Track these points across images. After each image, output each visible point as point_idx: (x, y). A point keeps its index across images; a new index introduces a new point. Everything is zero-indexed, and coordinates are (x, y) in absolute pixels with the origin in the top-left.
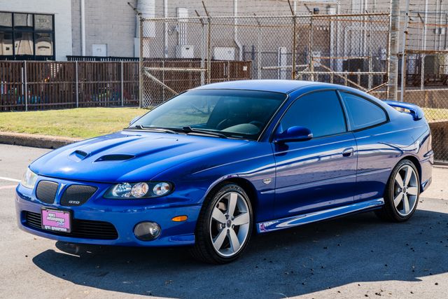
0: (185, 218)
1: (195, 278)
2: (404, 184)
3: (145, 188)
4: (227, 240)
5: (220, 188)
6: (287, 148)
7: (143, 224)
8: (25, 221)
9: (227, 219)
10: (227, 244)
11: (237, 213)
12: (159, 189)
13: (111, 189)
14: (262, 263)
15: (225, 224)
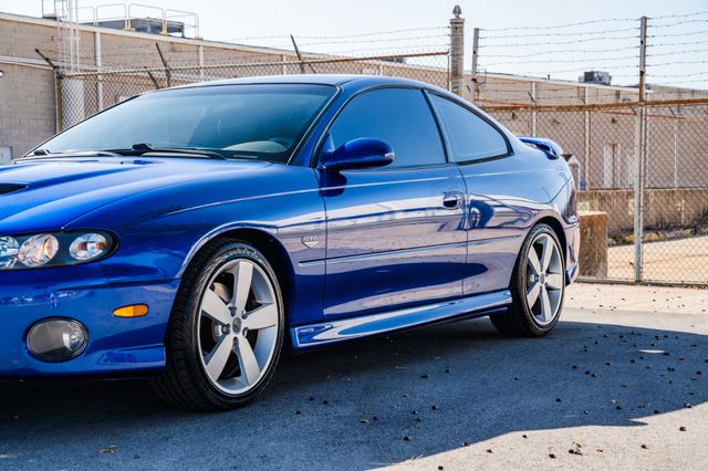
0: (142, 310)
1: (167, 439)
2: (542, 266)
3: (50, 248)
4: (234, 360)
7: (47, 324)
9: (233, 315)
10: (233, 368)
11: (252, 305)
12: (84, 246)
14: (306, 406)
15: (228, 326)
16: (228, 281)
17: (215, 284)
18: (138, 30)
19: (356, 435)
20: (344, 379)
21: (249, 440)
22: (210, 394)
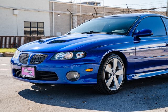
0: (92, 70)
1: (98, 100)
3: (71, 55)
4: (113, 82)
5: (109, 56)
6: (140, 39)
7: (71, 72)
8: (15, 74)
9: (113, 71)
10: (113, 84)
11: (117, 69)
12: (79, 55)
13: (54, 55)
14: (130, 94)
15: (112, 74)
16: (112, 63)
17: (109, 64)
18: (90, 4)
19: (143, 102)
20: (139, 88)
21: (117, 101)
22: (107, 90)
